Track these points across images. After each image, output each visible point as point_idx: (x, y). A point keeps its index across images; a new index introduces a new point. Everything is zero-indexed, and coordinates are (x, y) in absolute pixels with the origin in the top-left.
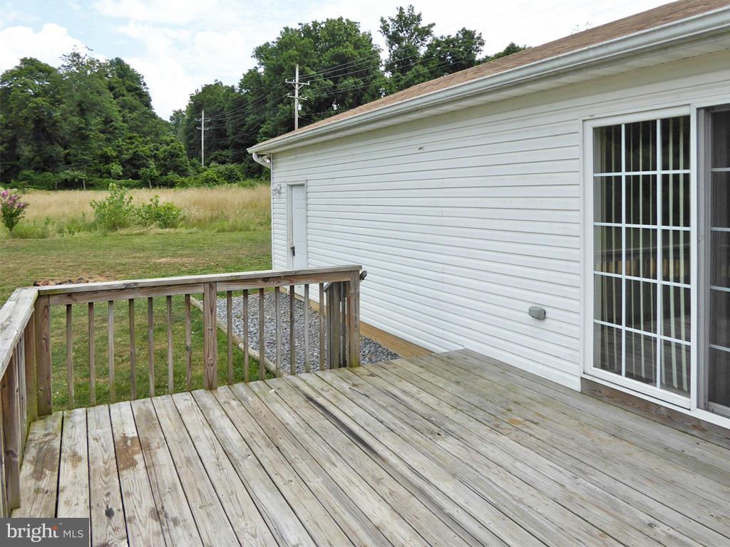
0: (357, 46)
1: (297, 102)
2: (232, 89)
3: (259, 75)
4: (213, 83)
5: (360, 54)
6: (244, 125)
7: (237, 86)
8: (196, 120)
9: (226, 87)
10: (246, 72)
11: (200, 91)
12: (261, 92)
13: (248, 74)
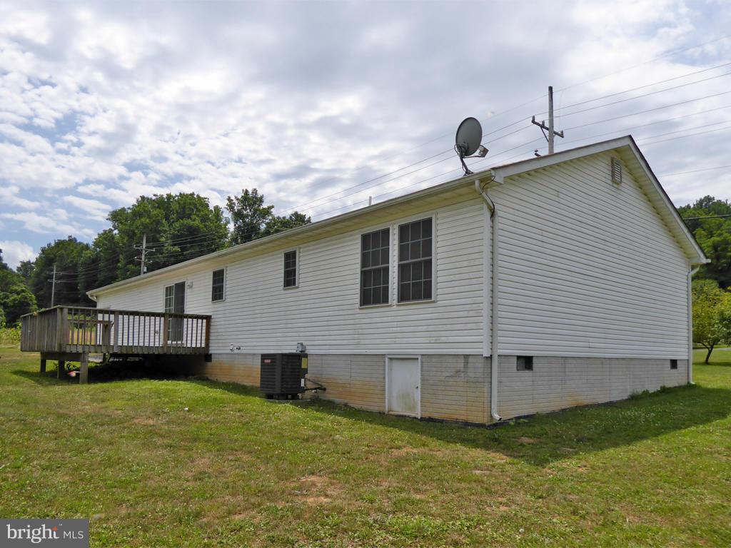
0: (205, 219)
1: (142, 265)
2: (87, 247)
3: (113, 237)
4: (67, 239)
5: (205, 226)
6: (96, 281)
7: (91, 244)
8: (48, 273)
9: (80, 243)
10: (101, 232)
11: (53, 244)
12: (114, 252)
13: (102, 234)
